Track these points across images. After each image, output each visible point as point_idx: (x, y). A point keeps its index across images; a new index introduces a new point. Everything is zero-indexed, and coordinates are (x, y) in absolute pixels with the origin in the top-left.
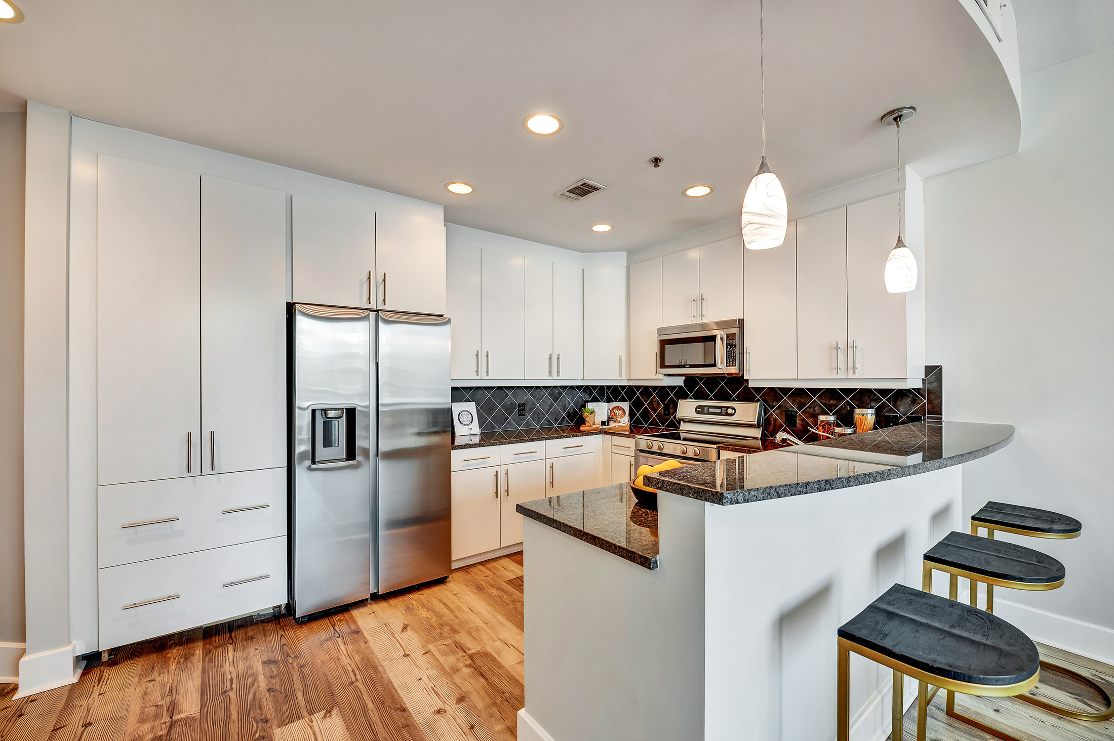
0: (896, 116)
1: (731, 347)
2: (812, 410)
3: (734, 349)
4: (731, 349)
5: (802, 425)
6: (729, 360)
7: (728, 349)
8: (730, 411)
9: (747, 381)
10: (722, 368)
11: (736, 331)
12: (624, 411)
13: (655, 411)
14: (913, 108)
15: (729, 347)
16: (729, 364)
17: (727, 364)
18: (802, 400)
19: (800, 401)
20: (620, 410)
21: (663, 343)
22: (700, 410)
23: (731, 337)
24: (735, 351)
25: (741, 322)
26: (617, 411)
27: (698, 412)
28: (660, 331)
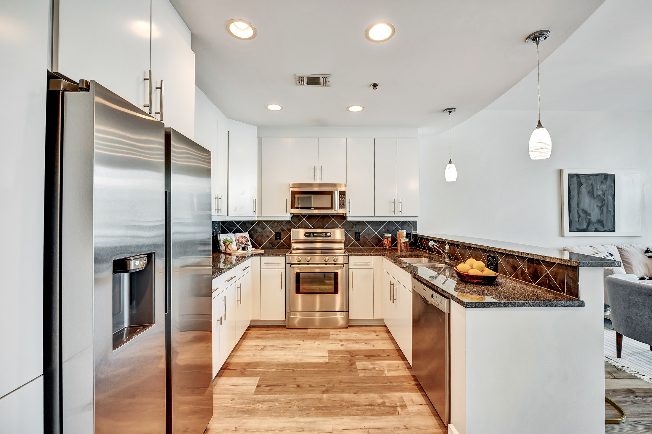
0: (450, 110)
1: (342, 198)
2: (368, 231)
3: (344, 200)
4: (342, 200)
5: (363, 239)
6: (341, 206)
7: (340, 199)
8: (328, 234)
9: (347, 217)
10: (337, 210)
11: (345, 189)
12: (247, 239)
13: (268, 237)
14: (456, 109)
15: (341, 198)
16: (340, 208)
17: (339, 208)
18: (363, 227)
19: (362, 228)
20: (244, 238)
21: (295, 193)
22: (308, 235)
23: (342, 193)
24: (344, 201)
26: (242, 239)
27: (306, 236)
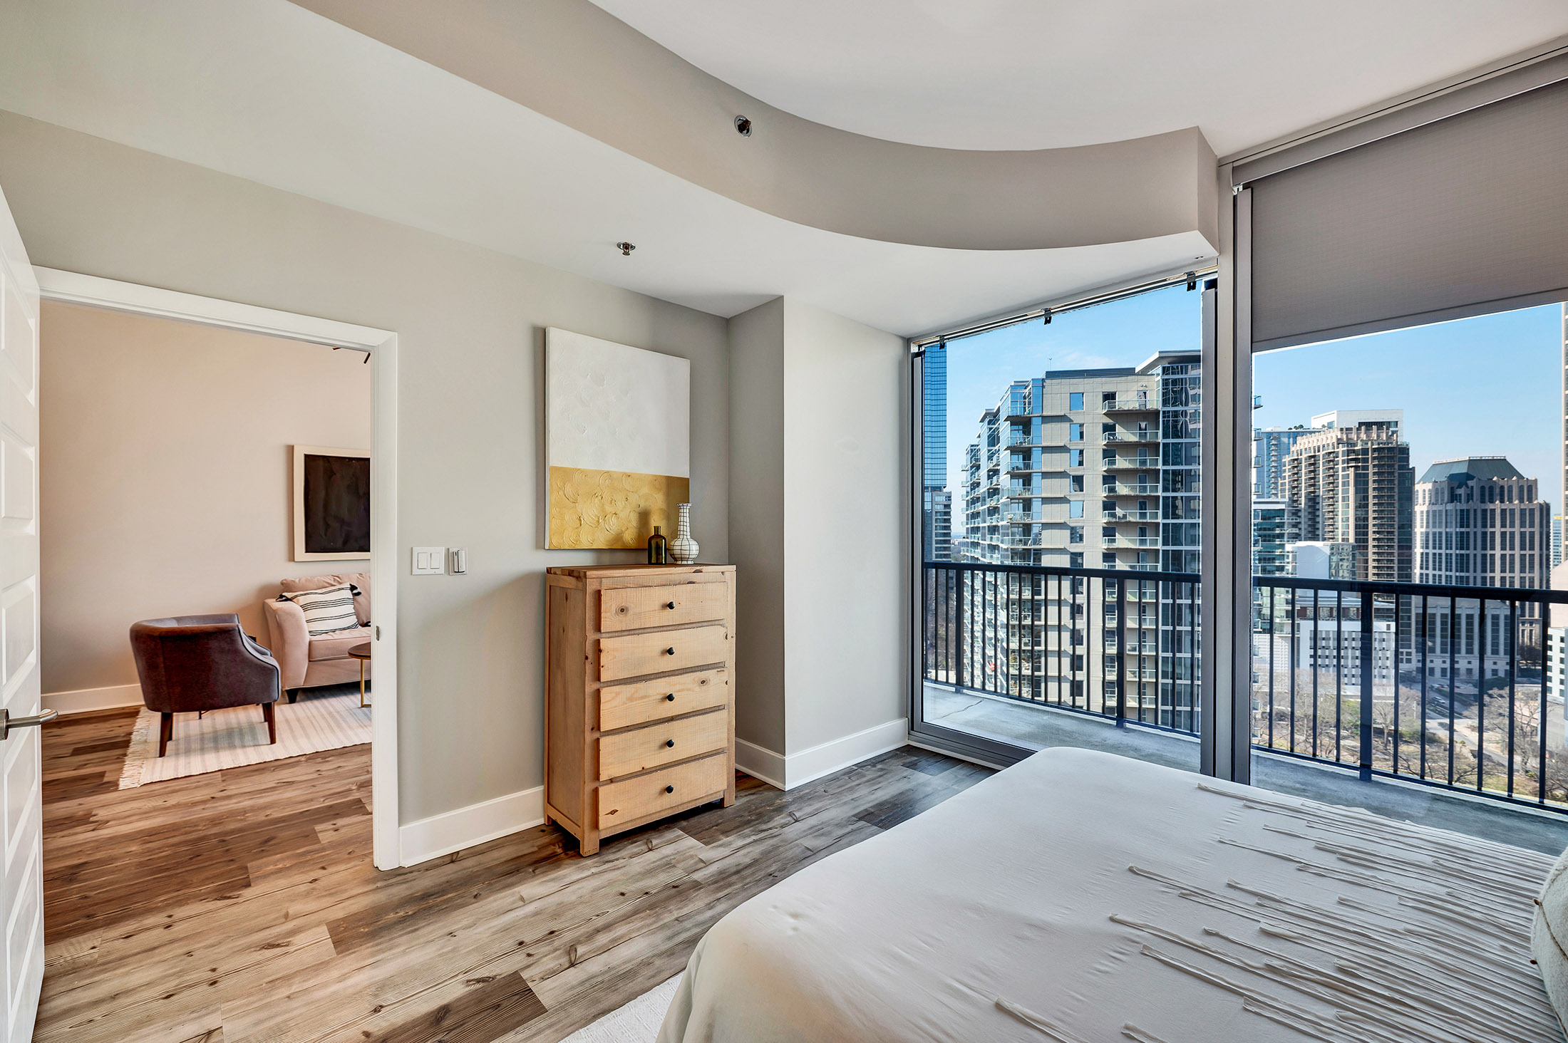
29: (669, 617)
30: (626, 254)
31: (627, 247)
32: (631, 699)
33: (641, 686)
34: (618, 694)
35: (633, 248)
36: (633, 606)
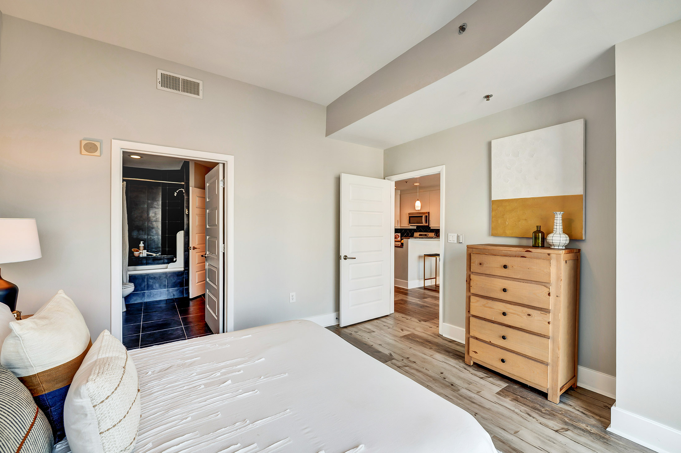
3: (427, 219)
7: (425, 219)
8: (427, 235)
9: (430, 227)
10: (424, 224)
11: (428, 215)
12: (399, 236)
16: (426, 223)
21: (410, 217)
23: (426, 216)
25: (429, 213)
26: (397, 236)
27: (419, 236)
28: (409, 214)
29: (504, 272)
30: (488, 100)
31: (488, 97)
32: (484, 306)
33: (490, 302)
34: (478, 301)
35: (491, 96)
36: (486, 263)
